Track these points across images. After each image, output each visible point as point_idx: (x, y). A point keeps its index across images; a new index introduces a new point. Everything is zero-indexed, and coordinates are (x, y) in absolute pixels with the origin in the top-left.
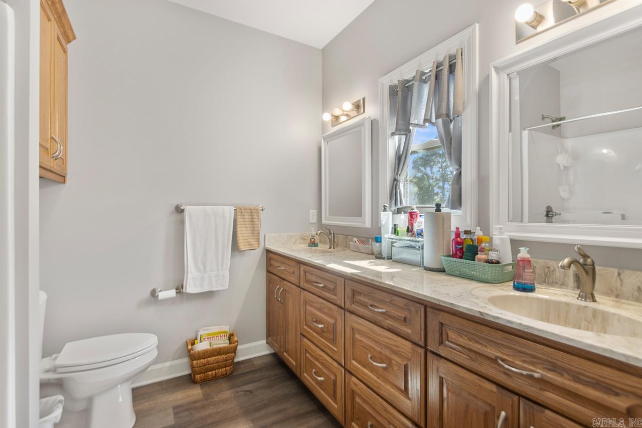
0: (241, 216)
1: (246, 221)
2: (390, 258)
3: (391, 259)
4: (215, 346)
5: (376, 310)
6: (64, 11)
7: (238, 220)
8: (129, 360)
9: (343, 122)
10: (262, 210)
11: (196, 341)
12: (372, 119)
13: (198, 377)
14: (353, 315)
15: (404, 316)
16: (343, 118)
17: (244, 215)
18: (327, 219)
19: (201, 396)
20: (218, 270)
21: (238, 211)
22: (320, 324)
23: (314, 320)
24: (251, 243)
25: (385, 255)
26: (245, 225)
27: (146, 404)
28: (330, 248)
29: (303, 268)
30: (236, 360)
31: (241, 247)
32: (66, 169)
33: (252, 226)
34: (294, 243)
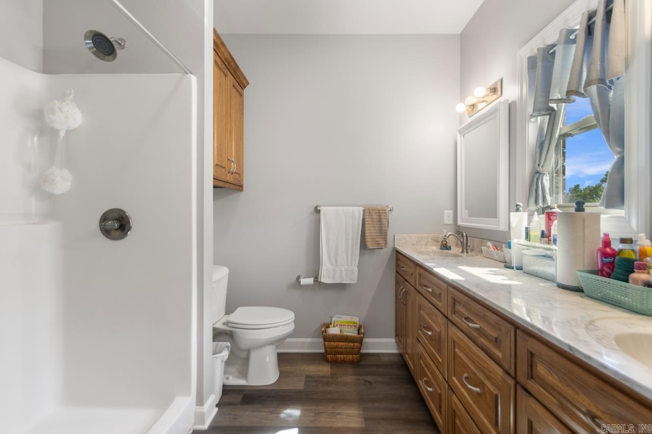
0: (369, 216)
1: (375, 221)
2: (520, 268)
3: (522, 270)
4: (345, 334)
5: (471, 325)
6: (237, 65)
7: (366, 220)
8: (271, 328)
9: (481, 110)
10: (390, 210)
11: (330, 326)
12: (509, 102)
13: (329, 356)
14: (455, 327)
15: (495, 336)
16: (481, 106)
17: (372, 215)
18: (462, 220)
19: (329, 374)
20: (348, 265)
21: (366, 211)
22: (429, 331)
23: (425, 326)
24: (378, 242)
25: (514, 265)
26: (373, 224)
27: (288, 368)
28: (463, 252)
29: (418, 270)
30: (362, 351)
31: (368, 245)
32: (242, 181)
33: (380, 226)
34: (426, 245)
